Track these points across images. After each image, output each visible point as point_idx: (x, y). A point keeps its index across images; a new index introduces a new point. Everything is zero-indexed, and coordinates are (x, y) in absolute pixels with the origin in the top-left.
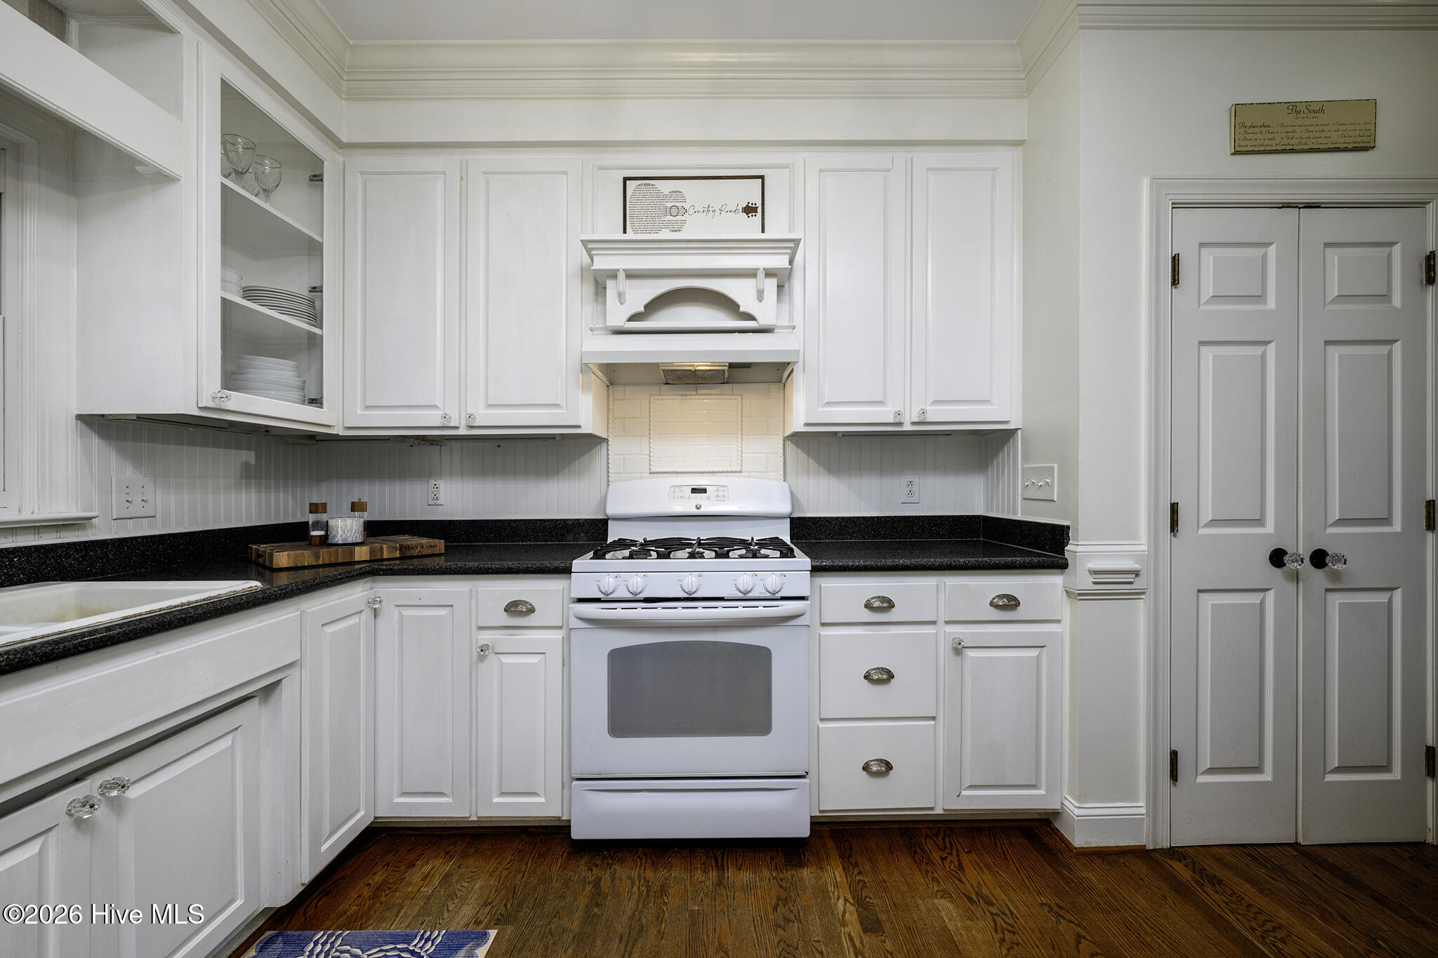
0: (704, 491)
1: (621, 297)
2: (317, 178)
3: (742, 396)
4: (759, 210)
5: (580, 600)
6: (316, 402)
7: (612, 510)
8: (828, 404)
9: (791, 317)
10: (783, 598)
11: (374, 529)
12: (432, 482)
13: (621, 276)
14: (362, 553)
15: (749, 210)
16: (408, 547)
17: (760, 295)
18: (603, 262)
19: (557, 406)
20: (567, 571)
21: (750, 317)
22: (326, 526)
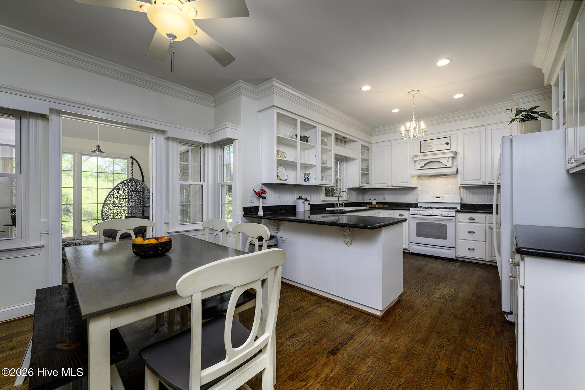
0: (439, 198)
1: (419, 164)
2: (369, 149)
3: (449, 178)
4: (449, 143)
5: (411, 215)
6: (368, 183)
7: (418, 201)
8: (466, 180)
9: (457, 163)
10: (449, 216)
11: (378, 203)
12: (384, 196)
13: (419, 160)
14: (377, 206)
15: (447, 144)
16: (383, 206)
17: (448, 161)
18: (415, 159)
19: (407, 183)
20: (409, 210)
21: (446, 165)
22: (371, 202)
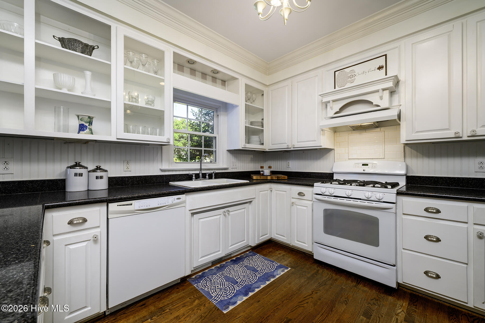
0: (367, 165)
1: (331, 108)
2: (263, 95)
3: (384, 131)
4: (384, 67)
5: (317, 194)
6: (263, 144)
7: (334, 170)
8: (417, 132)
9: (399, 101)
10: (384, 202)
11: (273, 173)
12: (288, 162)
13: (331, 102)
14: (269, 178)
15: (380, 68)
16: (279, 177)
17: (381, 98)
18: (325, 100)
19: (315, 141)
20: (313, 186)
21: (378, 106)
22: (263, 171)
